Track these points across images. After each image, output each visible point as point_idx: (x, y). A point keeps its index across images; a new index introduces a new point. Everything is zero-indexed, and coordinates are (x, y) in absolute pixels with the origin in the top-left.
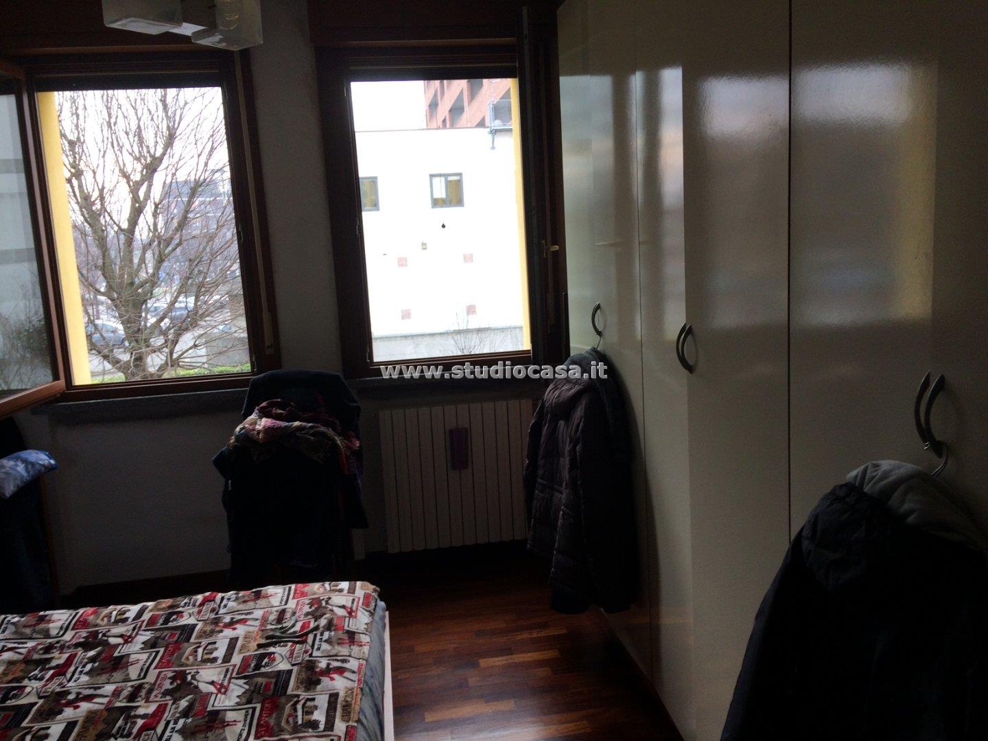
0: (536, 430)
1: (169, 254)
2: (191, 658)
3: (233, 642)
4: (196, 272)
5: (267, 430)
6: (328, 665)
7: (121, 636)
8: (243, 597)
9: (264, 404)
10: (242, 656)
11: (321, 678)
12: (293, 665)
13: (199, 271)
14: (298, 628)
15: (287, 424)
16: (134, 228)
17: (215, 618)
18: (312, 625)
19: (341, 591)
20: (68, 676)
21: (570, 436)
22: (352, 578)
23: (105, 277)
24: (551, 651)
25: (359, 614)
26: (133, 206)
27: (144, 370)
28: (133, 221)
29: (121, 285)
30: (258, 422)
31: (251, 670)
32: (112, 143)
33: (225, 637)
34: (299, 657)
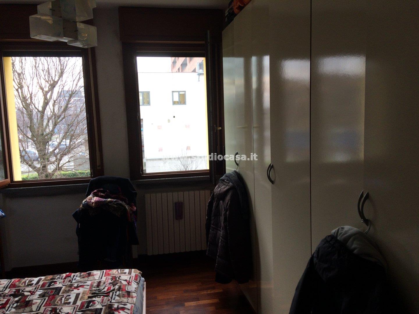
0: (211, 204)
1: (59, 122)
2: (59, 302)
3: (78, 295)
4: (71, 130)
5: (96, 202)
6: (118, 306)
7: (30, 292)
8: (83, 275)
9: (95, 191)
10: (81, 301)
11: (114, 312)
12: (103, 306)
13: (72, 129)
14: (106, 289)
15: (105, 200)
16: (45, 111)
17: (70, 285)
18: (112, 288)
19: (125, 273)
20: (7, 308)
21: (224, 208)
22: (130, 267)
23: (31, 131)
24: (216, 299)
25: (133, 283)
26: (44, 101)
27: (46, 172)
28: (44, 108)
29: (38, 135)
30: (93, 199)
31: (85, 308)
32: (37, 75)
33: (74, 293)
34: (105, 302)
